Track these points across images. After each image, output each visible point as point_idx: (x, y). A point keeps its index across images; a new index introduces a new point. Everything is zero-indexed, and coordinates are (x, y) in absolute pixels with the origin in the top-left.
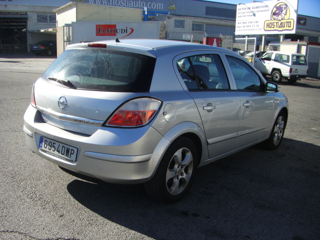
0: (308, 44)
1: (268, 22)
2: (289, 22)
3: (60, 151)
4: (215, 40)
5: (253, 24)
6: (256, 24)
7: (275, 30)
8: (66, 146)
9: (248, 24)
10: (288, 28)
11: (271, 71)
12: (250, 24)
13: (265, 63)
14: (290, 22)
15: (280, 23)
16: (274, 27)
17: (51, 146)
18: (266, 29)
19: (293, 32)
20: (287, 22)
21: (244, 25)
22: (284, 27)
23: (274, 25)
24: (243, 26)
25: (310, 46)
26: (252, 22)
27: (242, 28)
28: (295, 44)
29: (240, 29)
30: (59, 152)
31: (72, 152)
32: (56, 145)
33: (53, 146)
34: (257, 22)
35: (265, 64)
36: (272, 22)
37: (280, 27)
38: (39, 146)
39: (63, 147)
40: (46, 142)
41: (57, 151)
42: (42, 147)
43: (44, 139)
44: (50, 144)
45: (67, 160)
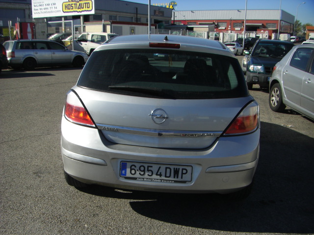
0: (111, 23)
1: (66, 4)
2: (87, 3)
3: (163, 174)
4: (29, 25)
5: (50, 6)
6: (53, 6)
7: (74, 11)
8: (172, 167)
9: (45, 7)
10: (87, 9)
11: (89, 52)
12: (47, 7)
13: (82, 44)
14: (89, 3)
15: (78, 4)
16: (73, 9)
17: (144, 171)
18: (64, 11)
19: (93, 12)
20: (85, 3)
21: (41, 7)
22: (83, 8)
23: (73, 7)
24: (40, 9)
25: (113, 25)
26: (48, 5)
27: (39, 11)
28: (101, 24)
29: (37, 11)
30: (160, 175)
31: (184, 171)
32: (155, 168)
33: (148, 170)
34: (54, 4)
35: (82, 46)
36: (70, 3)
37: (79, 8)
38: (121, 174)
39: (166, 168)
40: (133, 167)
41: (157, 174)
42: (125, 174)
43: (129, 165)
44: (142, 168)
45: (175, 182)
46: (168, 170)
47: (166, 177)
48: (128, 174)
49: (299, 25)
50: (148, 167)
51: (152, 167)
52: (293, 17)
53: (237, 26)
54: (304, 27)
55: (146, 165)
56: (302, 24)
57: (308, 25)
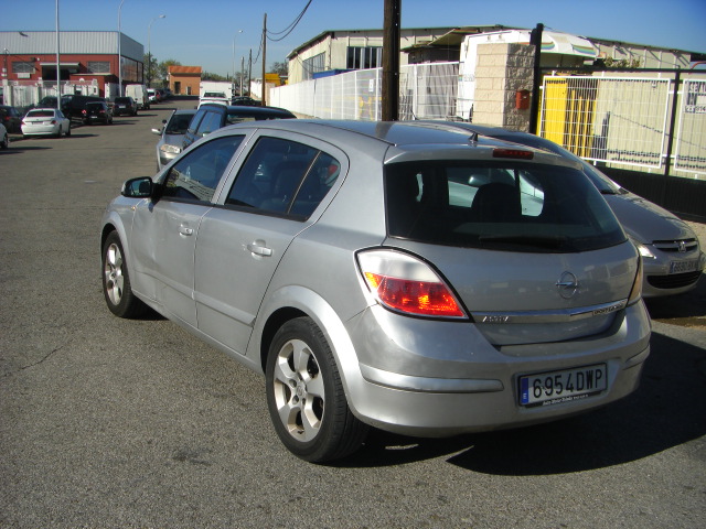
3: (575, 385)
8: (585, 370)
17: (551, 387)
30: (571, 389)
31: (599, 374)
32: (564, 378)
33: (557, 384)
38: (521, 401)
39: (578, 374)
40: (537, 384)
41: (567, 389)
42: (527, 400)
43: (531, 380)
44: (549, 383)
45: (590, 394)
46: (580, 376)
47: (578, 390)
48: (532, 399)
49: (152, 64)
50: (556, 377)
51: (560, 376)
52: (141, 47)
53: (22, 69)
54: (164, 69)
55: (553, 376)
56: (159, 62)
57: (171, 64)
